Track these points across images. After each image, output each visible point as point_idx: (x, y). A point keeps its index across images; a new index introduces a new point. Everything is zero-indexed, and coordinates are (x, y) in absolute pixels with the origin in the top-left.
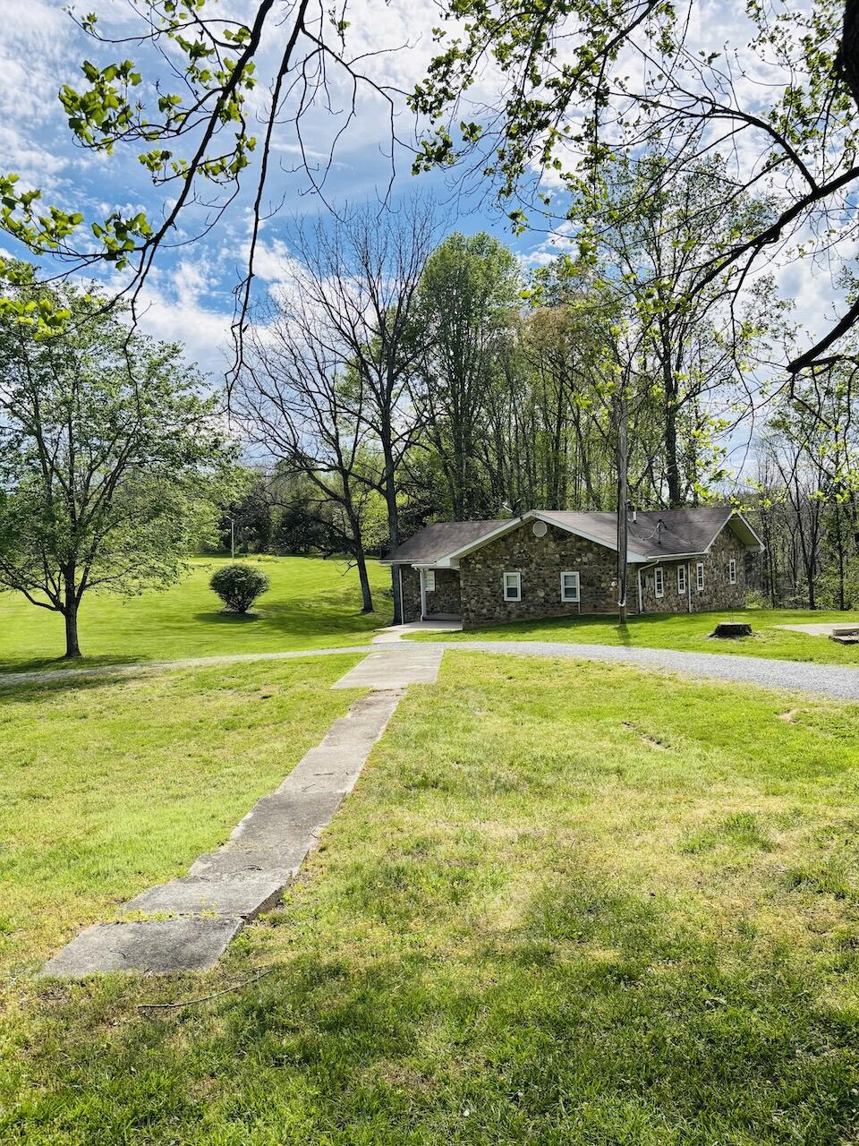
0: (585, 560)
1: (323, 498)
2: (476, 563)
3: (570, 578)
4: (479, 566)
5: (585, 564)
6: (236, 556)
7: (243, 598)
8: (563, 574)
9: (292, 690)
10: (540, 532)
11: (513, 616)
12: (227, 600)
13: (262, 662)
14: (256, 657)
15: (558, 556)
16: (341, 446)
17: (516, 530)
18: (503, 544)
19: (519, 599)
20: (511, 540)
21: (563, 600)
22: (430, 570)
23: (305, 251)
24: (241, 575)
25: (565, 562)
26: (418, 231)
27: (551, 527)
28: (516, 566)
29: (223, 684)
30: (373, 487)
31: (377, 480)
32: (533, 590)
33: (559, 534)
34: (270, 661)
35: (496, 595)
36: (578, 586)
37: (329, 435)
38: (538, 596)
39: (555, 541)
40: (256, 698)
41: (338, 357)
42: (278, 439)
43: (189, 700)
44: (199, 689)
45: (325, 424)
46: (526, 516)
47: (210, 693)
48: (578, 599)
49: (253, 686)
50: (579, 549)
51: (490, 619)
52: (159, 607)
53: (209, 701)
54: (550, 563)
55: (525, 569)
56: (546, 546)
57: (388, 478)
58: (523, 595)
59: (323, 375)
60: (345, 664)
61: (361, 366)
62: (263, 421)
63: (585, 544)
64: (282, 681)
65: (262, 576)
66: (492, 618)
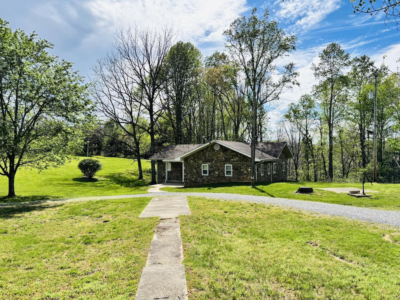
0: (235, 160)
1: (125, 134)
2: (191, 160)
3: (229, 167)
4: (192, 161)
5: (235, 161)
6: (89, 156)
7: (91, 172)
8: (226, 165)
9: (119, 217)
10: (217, 148)
11: (205, 182)
12: (84, 172)
13: (101, 201)
14: (98, 198)
15: (224, 158)
16: (133, 115)
17: (207, 147)
18: (202, 153)
19: (208, 175)
20: (205, 151)
21: (226, 175)
22: (170, 162)
23: (123, 40)
24: (91, 163)
25: (227, 161)
26: (166, 36)
27: (221, 146)
28: (207, 162)
29: (83, 213)
30: (146, 130)
31: (147, 128)
32: (214, 171)
33: (224, 149)
34: (105, 201)
35: (199, 173)
36: (232, 170)
37: (129, 110)
38: (215, 174)
39: (223, 152)
40: (100, 222)
41: (134, 81)
42: (108, 111)
43: (65, 222)
44: (70, 215)
45: (127, 106)
46: (212, 142)
47: (76, 217)
48: (231, 176)
49: (98, 214)
50: (232, 156)
51: (195, 182)
52: (56, 175)
53: (76, 223)
54: (221, 161)
55: (210, 163)
56: (219, 154)
57: (152, 128)
58: (209, 173)
59: (127, 88)
60: (142, 203)
61: (142, 85)
62: (102, 103)
63: (235, 153)
64: (113, 212)
65: (100, 163)
66: (196, 182)
